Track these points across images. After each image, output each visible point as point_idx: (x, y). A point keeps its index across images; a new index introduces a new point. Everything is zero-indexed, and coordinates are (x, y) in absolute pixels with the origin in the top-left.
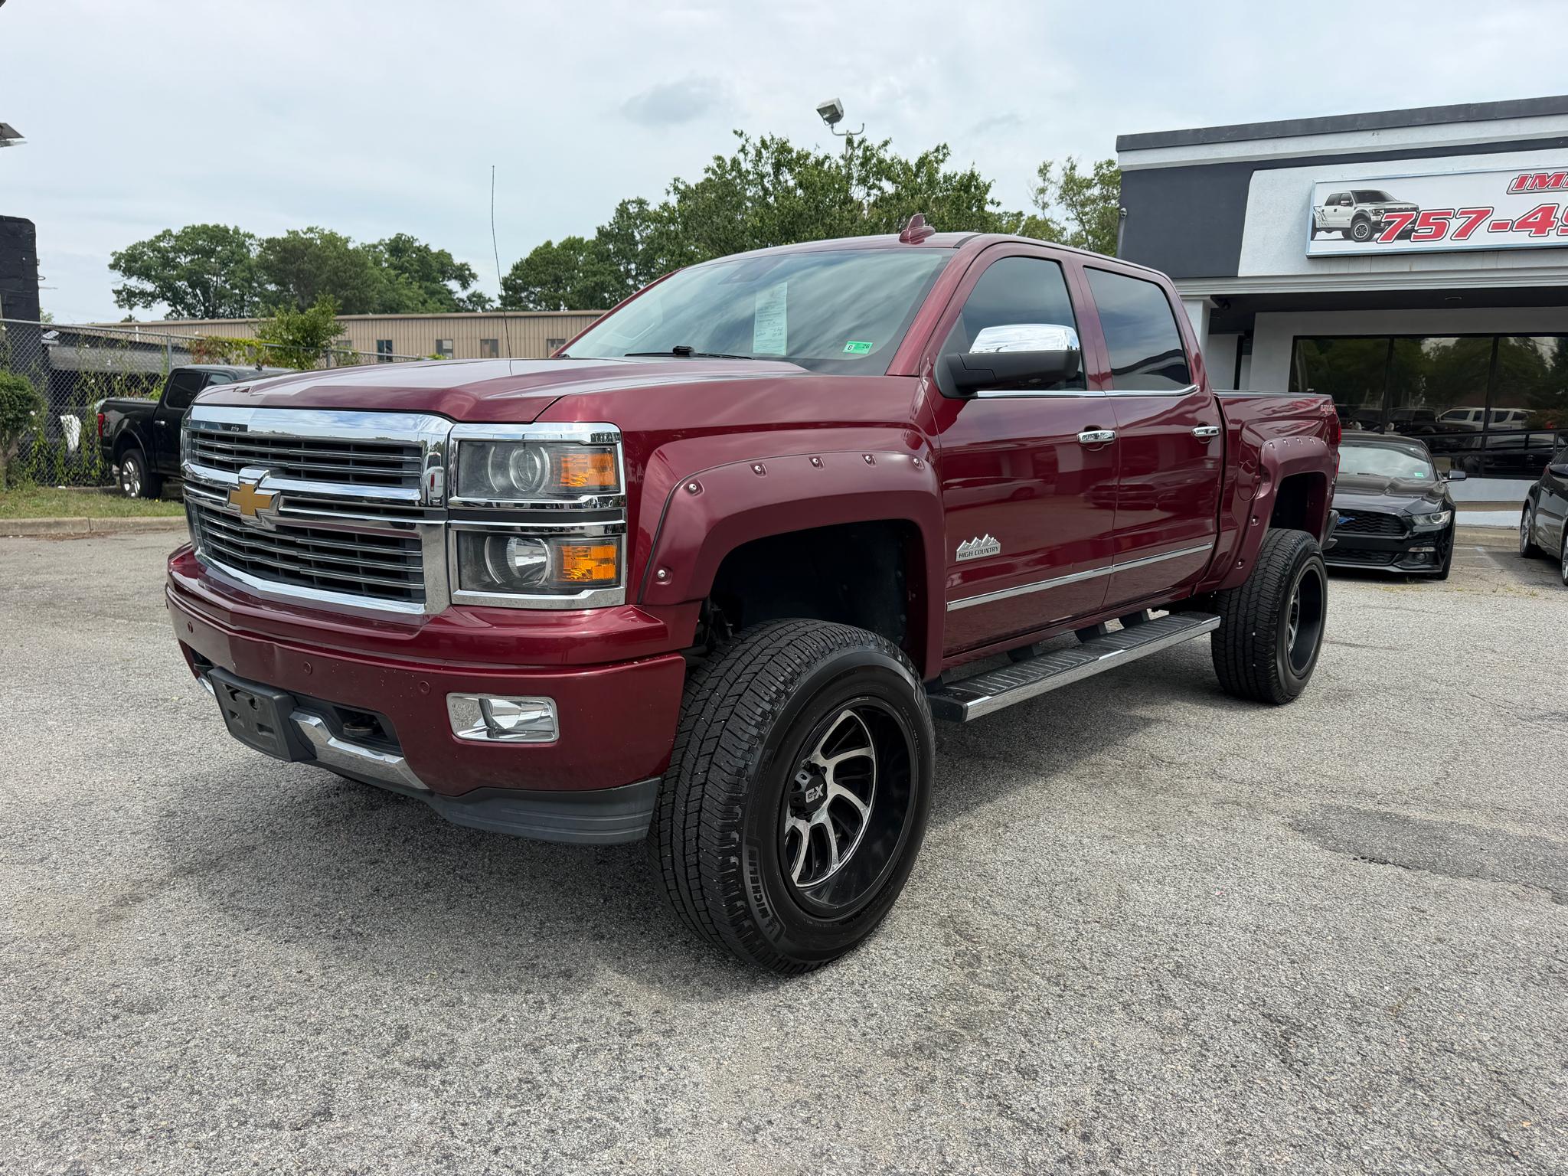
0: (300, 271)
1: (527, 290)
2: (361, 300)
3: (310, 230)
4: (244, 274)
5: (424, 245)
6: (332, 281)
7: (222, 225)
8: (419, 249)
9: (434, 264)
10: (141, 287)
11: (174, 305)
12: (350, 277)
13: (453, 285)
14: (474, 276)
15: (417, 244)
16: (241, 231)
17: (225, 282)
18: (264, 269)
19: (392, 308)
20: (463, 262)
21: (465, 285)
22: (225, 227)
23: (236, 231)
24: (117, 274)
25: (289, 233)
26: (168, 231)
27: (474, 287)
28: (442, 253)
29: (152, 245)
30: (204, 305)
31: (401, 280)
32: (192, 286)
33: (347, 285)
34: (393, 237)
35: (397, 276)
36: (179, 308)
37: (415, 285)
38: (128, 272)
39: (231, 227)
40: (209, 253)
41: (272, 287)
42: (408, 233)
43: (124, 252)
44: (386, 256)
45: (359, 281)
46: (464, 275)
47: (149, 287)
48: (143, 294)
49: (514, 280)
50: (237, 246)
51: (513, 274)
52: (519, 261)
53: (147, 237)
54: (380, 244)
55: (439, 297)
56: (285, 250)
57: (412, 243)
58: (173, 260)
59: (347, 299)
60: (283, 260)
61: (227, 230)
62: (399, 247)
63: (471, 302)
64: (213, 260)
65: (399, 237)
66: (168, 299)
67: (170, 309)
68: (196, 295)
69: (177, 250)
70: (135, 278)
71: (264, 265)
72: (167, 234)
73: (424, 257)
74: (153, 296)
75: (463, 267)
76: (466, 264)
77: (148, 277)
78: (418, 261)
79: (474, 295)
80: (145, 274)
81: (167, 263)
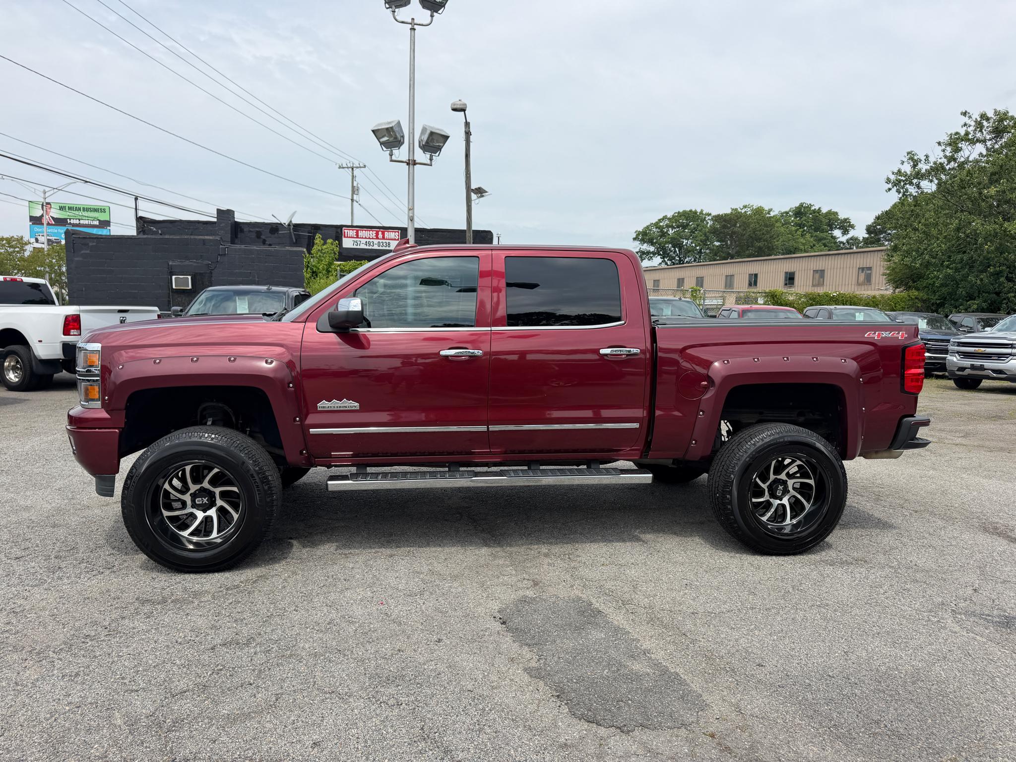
0: (734, 233)
1: (885, 232)
2: (768, 248)
3: (745, 207)
4: (701, 238)
5: (817, 209)
6: (751, 237)
7: (693, 210)
8: (814, 211)
9: (823, 220)
10: (648, 249)
11: (663, 258)
12: (763, 234)
13: (837, 233)
14: (853, 227)
15: (813, 208)
16: (704, 212)
17: (692, 243)
18: (712, 233)
19: (790, 251)
20: (846, 218)
21: (845, 232)
22: (696, 210)
23: (701, 212)
24: (637, 243)
25: (733, 209)
26: (666, 216)
27: (852, 233)
28: (830, 213)
29: (656, 225)
30: (679, 257)
31: (799, 233)
32: (674, 247)
33: (761, 239)
34: (797, 205)
35: (796, 231)
36: (666, 260)
37: (808, 236)
38: (643, 241)
39: (699, 211)
40: (684, 227)
41: (717, 244)
42: (807, 201)
43: (641, 231)
44: (793, 219)
45: (768, 236)
46: (846, 225)
47: (652, 249)
48: (648, 253)
49: (876, 226)
50: (701, 221)
51: (875, 223)
52: (880, 213)
53: (654, 221)
54: (790, 211)
55: (823, 242)
56: (725, 221)
57: (810, 208)
58: (667, 232)
59: (760, 248)
60: (724, 227)
61: (696, 212)
62: (801, 212)
63: (848, 244)
64: (687, 231)
65: (801, 205)
66: (660, 255)
67: (661, 260)
68: (675, 251)
69: (668, 226)
70: (646, 244)
71: (714, 231)
72: (665, 218)
73: (817, 216)
74: (654, 253)
75: (846, 220)
76: (848, 219)
77: (652, 244)
78: (812, 219)
79: (851, 239)
80: (651, 242)
81: (663, 234)
